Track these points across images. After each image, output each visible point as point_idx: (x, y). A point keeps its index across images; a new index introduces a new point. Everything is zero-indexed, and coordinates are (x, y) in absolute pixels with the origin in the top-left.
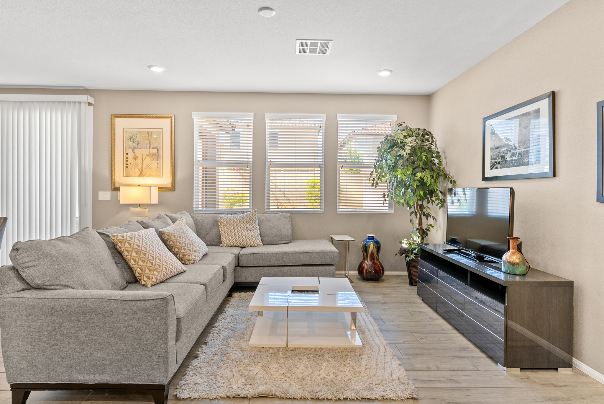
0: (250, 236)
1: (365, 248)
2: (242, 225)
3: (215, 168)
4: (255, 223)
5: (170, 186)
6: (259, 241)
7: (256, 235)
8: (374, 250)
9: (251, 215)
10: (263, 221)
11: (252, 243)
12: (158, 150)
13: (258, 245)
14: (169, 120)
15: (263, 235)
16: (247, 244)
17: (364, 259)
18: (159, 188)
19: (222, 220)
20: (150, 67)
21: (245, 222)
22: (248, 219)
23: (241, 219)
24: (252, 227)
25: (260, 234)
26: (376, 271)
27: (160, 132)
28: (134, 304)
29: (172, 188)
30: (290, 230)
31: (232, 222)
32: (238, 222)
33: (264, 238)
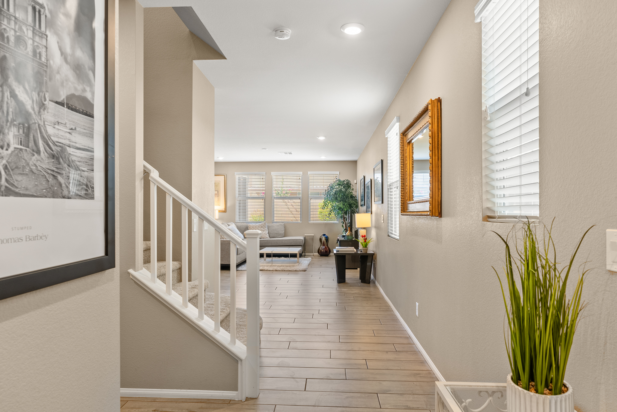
0: (263, 234)
1: (321, 240)
2: (259, 228)
3: (246, 201)
4: (266, 227)
5: (224, 210)
6: (267, 236)
7: (266, 233)
8: (324, 241)
9: (264, 224)
10: (270, 227)
11: (264, 237)
12: (218, 192)
13: (267, 238)
14: (224, 176)
15: (269, 233)
16: (262, 237)
17: (321, 246)
18: (219, 211)
19: (250, 226)
20: (218, 158)
21: (261, 227)
22: (262, 225)
23: (259, 226)
24: (264, 229)
25: (268, 233)
26: (326, 252)
27: (219, 183)
28: (227, 242)
29: (225, 211)
30: (284, 231)
31: (254, 227)
32: (258, 227)
33: (270, 235)
